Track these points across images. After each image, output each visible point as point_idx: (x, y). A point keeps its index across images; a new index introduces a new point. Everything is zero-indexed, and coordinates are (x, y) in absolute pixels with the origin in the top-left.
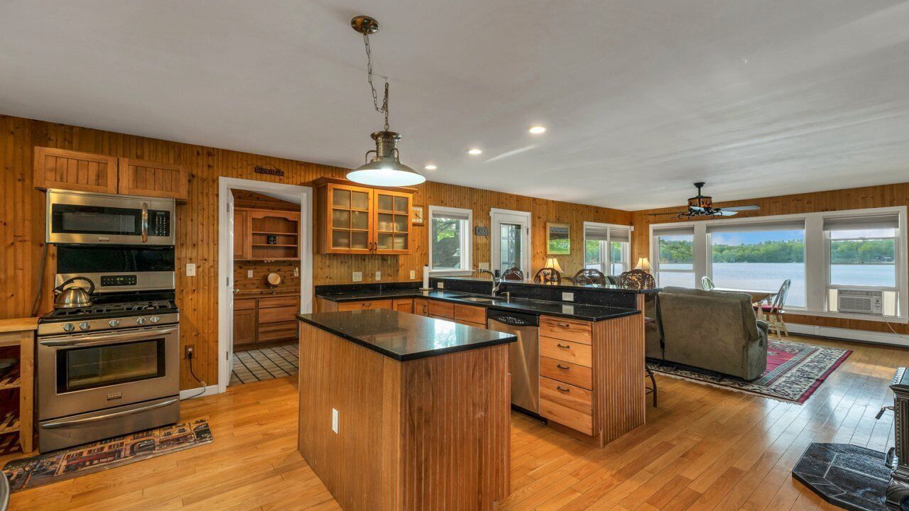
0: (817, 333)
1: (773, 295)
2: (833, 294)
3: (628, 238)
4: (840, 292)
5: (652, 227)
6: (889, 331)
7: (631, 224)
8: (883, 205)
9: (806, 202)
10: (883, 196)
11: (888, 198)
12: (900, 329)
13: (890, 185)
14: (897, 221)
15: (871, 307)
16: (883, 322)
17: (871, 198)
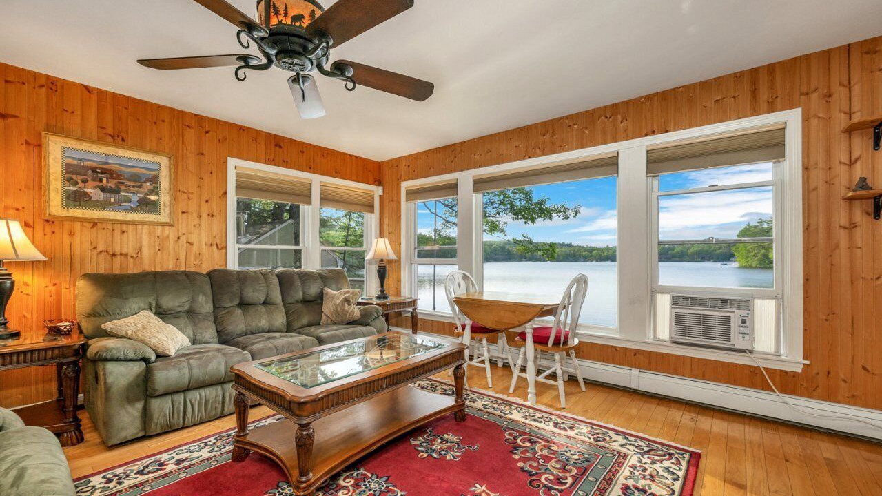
0: (635, 385)
2: (664, 302)
3: (372, 207)
4: (676, 301)
5: (405, 186)
6: (765, 387)
7: (379, 182)
8: (755, 112)
9: (619, 117)
10: (754, 93)
11: (764, 95)
12: (786, 383)
13: (769, 65)
14: (782, 145)
15: (732, 335)
16: (752, 367)
17: (733, 99)
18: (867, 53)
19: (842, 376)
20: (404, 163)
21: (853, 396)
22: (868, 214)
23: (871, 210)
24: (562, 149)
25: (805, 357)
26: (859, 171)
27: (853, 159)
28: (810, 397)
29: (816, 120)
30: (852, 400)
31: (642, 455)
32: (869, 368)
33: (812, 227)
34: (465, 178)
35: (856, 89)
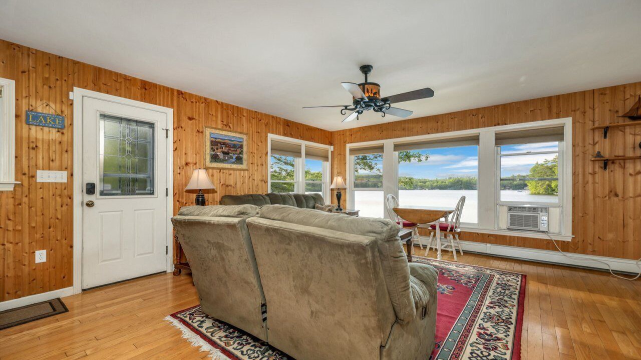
0: (489, 252)
1: (450, 212)
3: (327, 158)
4: (510, 209)
5: (349, 146)
6: (555, 249)
7: (331, 144)
8: (550, 118)
9: (480, 116)
10: (550, 108)
11: (554, 110)
12: (564, 247)
13: (557, 96)
14: (563, 134)
15: (539, 225)
16: (548, 240)
17: (539, 111)
18: (602, 94)
19: (589, 242)
20: (348, 133)
21: (594, 251)
22: (601, 168)
23: (603, 165)
24: (448, 130)
25: (573, 234)
26: (597, 148)
27: (595, 142)
28: (575, 253)
29: (579, 124)
30: (594, 253)
31: (501, 275)
32: (601, 237)
33: (576, 173)
34: (388, 143)
35: (597, 111)
